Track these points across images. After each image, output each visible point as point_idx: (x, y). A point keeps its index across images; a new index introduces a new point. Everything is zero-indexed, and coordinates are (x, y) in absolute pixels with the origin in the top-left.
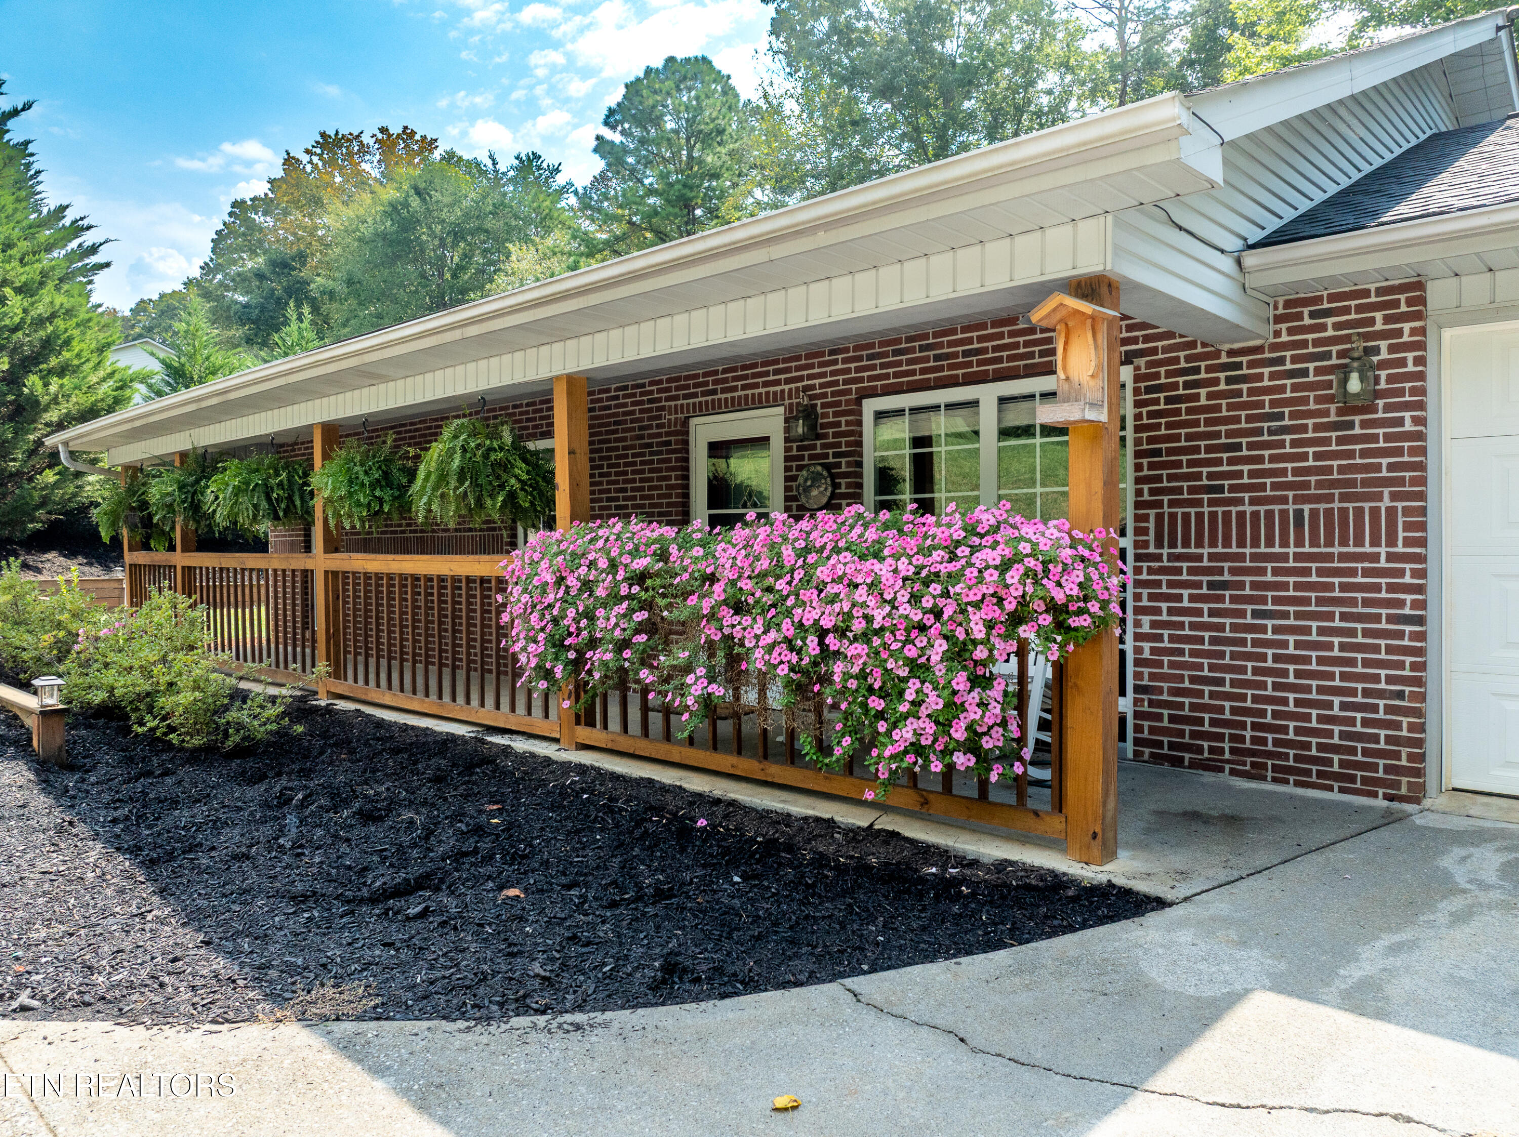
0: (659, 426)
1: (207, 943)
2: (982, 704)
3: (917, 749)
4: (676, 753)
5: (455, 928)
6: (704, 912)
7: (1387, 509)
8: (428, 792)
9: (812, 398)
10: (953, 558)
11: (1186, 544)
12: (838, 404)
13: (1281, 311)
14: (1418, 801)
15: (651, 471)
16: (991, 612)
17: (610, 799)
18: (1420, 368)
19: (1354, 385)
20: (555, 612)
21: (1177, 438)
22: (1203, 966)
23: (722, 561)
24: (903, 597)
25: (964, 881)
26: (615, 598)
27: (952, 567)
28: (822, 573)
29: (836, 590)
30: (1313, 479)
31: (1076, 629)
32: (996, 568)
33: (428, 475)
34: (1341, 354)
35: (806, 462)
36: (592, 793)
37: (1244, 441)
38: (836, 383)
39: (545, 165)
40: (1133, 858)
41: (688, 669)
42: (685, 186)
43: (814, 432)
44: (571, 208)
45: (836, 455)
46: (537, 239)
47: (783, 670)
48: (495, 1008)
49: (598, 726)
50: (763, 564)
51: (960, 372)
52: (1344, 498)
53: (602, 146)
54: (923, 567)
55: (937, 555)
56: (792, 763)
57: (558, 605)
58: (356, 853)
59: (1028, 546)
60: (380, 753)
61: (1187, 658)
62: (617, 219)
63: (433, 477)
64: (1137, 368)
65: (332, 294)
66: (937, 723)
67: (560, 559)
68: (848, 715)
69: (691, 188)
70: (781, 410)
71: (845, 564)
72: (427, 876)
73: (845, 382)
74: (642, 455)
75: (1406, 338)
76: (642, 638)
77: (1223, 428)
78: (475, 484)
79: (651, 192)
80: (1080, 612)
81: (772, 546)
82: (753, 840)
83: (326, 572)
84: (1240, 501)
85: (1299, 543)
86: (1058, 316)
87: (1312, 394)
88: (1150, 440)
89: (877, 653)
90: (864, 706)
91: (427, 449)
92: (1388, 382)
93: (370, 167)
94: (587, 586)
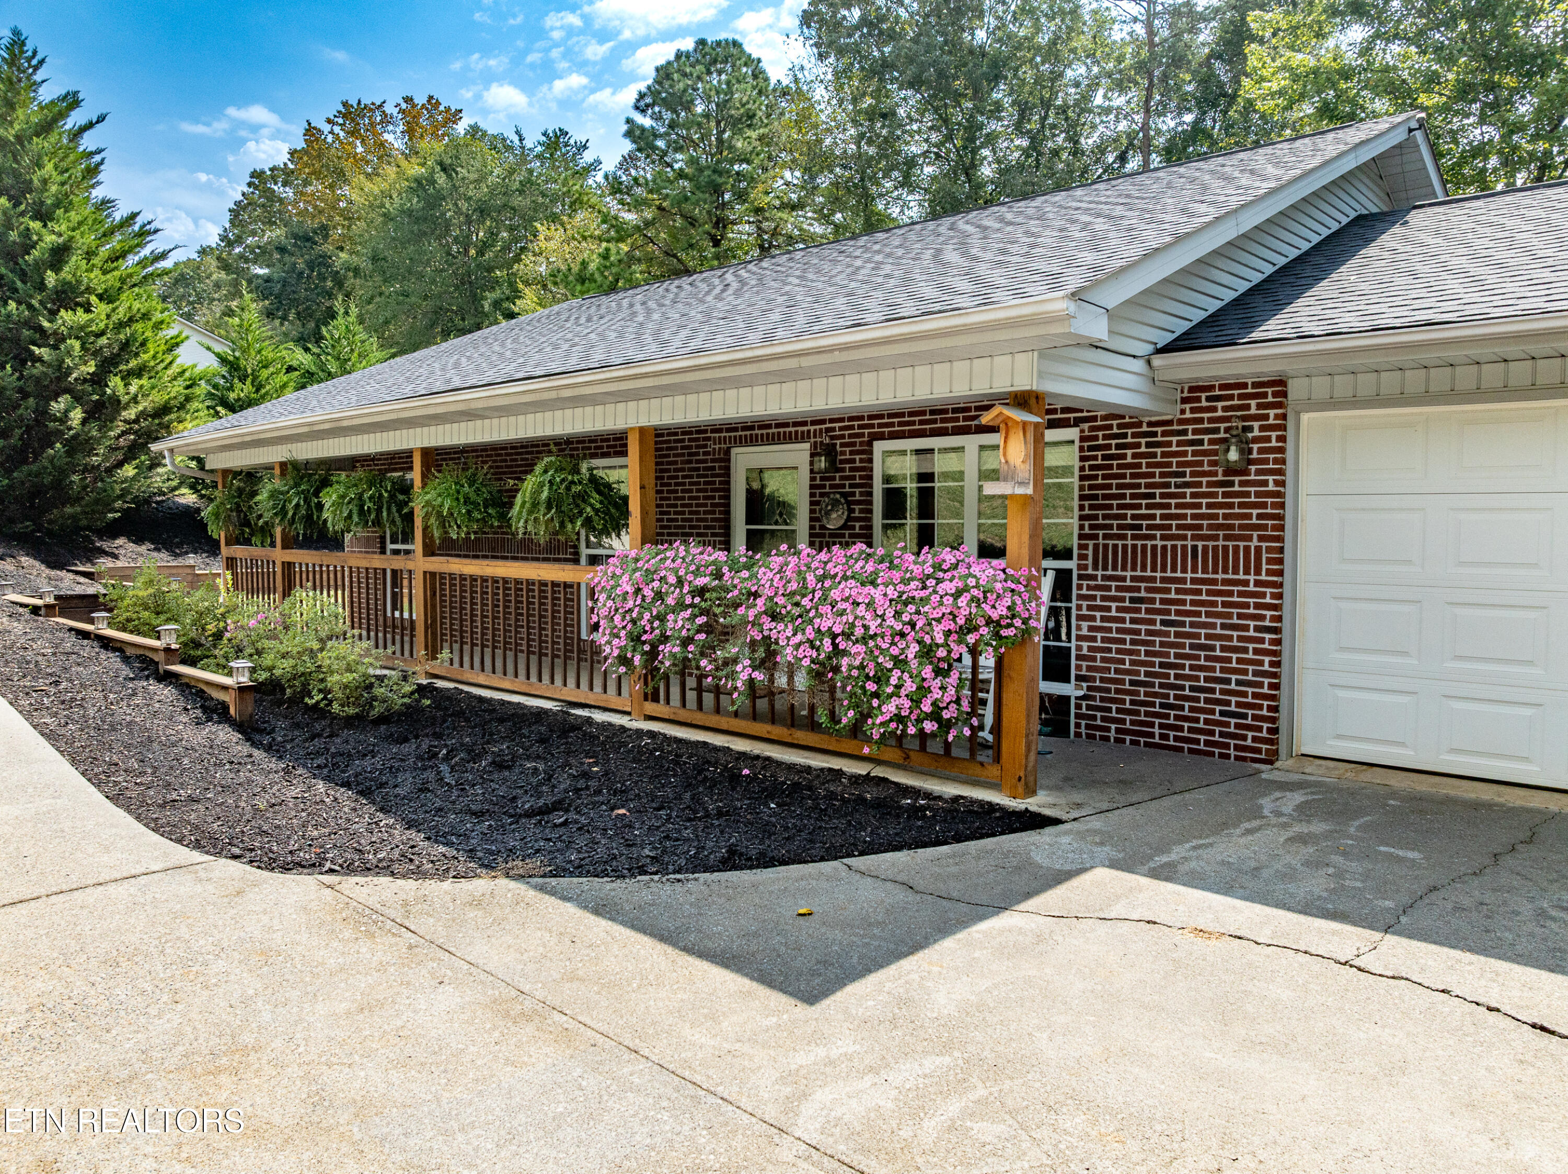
0: (705, 453)
1: (429, 839)
2: (943, 688)
3: (899, 718)
4: (724, 722)
5: (588, 831)
6: (752, 824)
7: (1256, 547)
8: (539, 749)
9: (832, 438)
10: (924, 588)
11: (1115, 568)
12: (853, 444)
13: (1186, 394)
14: (1271, 763)
15: (698, 491)
16: (948, 625)
17: (676, 755)
18: (1280, 444)
19: (1233, 455)
20: (634, 615)
21: (1109, 487)
22: (1070, 855)
23: (763, 582)
24: (890, 613)
25: (928, 807)
26: (681, 606)
27: (923, 594)
28: (835, 594)
29: (844, 607)
30: (1205, 522)
31: (1006, 637)
32: (952, 595)
33: (524, 503)
34: (1227, 430)
35: (827, 490)
36: (662, 751)
37: (1158, 491)
38: (852, 427)
39: (572, 142)
40: (1048, 795)
41: (735, 661)
42: (714, 171)
43: (833, 465)
44: (599, 186)
45: (851, 486)
46: (565, 218)
47: (806, 662)
48: (625, 871)
49: (662, 702)
50: (793, 586)
51: (950, 425)
52: (1226, 538)
53: (633, 132)
54: (904, 593)
55: (913, 585)
56: (813, 730)
57: (637, 610)
58: (504, 788)
59: (974, 580)
60: (490, 721)
61: (1113, 655)
62: (646, 203)
63: (527, 505)
64: (1082, 431)
65: (356, 271)
66: (912, 700)
67: (637, 574)
68: (852, 695)
69: (720, 174)
70: (807, 446)
71: (850, 588)
72: (560, 802)
73: (860, 427)
74: (691, 477)
75: (1271, 421)
76: (702, 636)
77: (1143, 481)
78: (559, 511)
79: (681, 175)
80: (1009, 626)
81: (799, 573)
82: (784, 783)
83: (425, 573)
84: (1153, 537)
85: (1194, 570)
86: (1000, 419)
87: (1206, 459)
88: (1091, 487)
89: (872, 652)
90: (863, 688)
91: (523, 480)
92: (1259, 453)
93: (394, 138)
94: (659, 596)
